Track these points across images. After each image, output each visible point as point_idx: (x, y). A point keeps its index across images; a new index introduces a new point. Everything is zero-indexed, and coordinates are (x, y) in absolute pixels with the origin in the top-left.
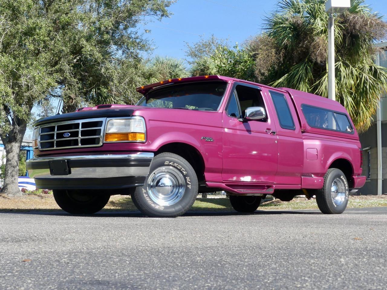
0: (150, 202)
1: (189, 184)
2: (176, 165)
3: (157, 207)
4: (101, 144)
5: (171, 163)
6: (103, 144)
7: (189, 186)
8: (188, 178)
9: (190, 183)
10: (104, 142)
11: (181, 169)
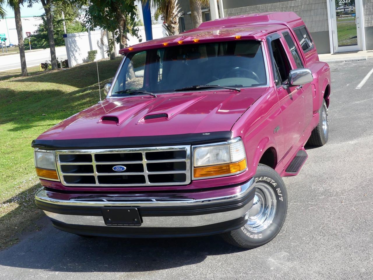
0: (248, 234)
1: (280, 197)
2: (265, 178)
3: (256, 237)
4: (188, 182)
5: (260, 179)
6: (192, 181)
7: (281, 199)
8: (278, 190)
9: (282, 195)
10: (193, 179)
11: (271, 181)
